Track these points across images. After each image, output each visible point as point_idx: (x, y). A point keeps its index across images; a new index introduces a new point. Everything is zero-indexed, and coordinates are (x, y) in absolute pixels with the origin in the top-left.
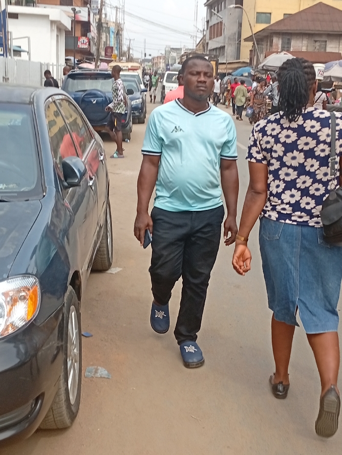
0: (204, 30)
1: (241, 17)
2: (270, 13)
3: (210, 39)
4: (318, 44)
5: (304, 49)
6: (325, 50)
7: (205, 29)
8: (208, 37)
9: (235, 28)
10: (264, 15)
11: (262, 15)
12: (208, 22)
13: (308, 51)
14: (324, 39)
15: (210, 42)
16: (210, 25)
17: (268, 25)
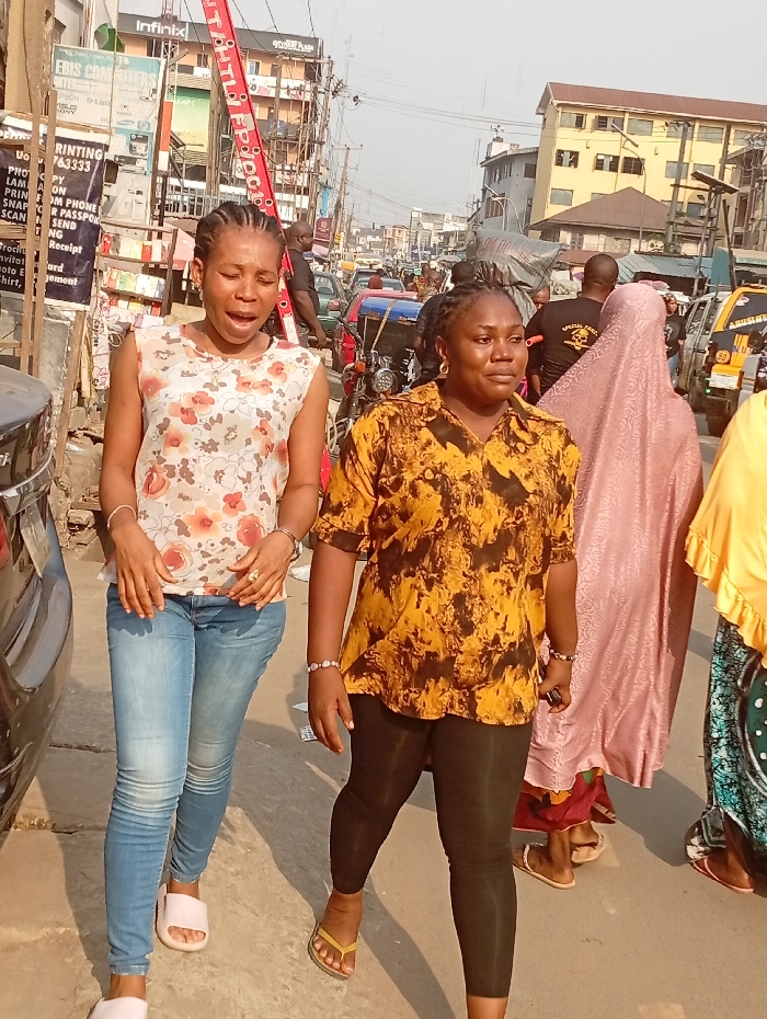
0: (478, 201)
1: (532, 190)
2: (572, 191)
3: (486, 217)
4: (619, 243)
6: (629, 250)
7: (480, 198)
8: (482, 213)
9: (524, 207)
10: (563, 192)
11: (560, 191)
12: (484, 190)
14: (627, 236)
15: (485, 221)
16: (488, 195)
17: (568, 208)
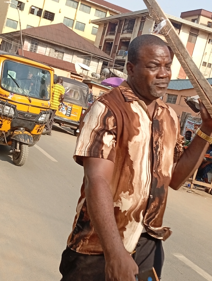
2: (17, 22)
4: (57, 53)
5: (47, 54)
6: (62, 58)
10: (13, 21)
11: (11, 21)
13: (50, 56)
14: (62, 50)
